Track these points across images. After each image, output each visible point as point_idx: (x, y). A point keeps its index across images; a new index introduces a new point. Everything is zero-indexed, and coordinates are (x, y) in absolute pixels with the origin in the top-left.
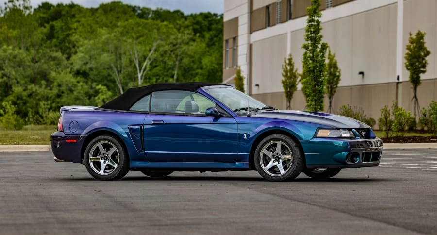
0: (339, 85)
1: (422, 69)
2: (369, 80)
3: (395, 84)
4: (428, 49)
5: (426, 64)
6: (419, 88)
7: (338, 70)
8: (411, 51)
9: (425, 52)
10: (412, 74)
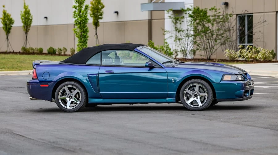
0: (31, 25)
1: (100, 17)
2: (51, 22)
3: (73, 25)
4: (104, 4)
5: (103, 13)
6: (98, 28)
7: (31, 16)
8: (93, 5)
9: (102, 6)
10: (94, 19)
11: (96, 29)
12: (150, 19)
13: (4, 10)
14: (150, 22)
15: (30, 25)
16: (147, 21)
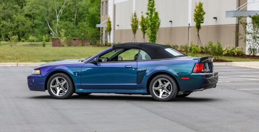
0: (160, 27)
1: (202, 21)
2: (174, 25)
3: (188, 27)
4: (205, 11)
5: (204, 19)
6: (200, 30)
7: (159, 20)
8: (196, 12)
9: (203, 12)
10: (197, 23)
11: (198, 31)
12: (237, 23)
13: (142, 16)
14: (237, 26)
15: (158, 27)
16: (235, 25)
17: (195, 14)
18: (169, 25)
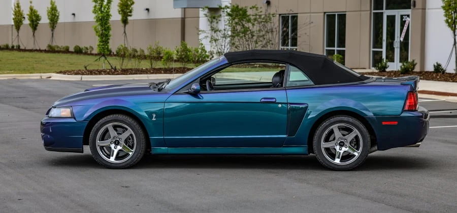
0: (58, 22)
1: (129, 14)
2: (78, 19)
5: (132, 10)
6: (127, 26)
7: (58, 12)
9: (131, 2)
10: (123, 17)
11: (125, 27)
12: (183, 17)
13: (31, 6)
14: (183, 20)
15: (56, 21)
16: (180, 19)
17: (120, 3)
18: (70, 19)
